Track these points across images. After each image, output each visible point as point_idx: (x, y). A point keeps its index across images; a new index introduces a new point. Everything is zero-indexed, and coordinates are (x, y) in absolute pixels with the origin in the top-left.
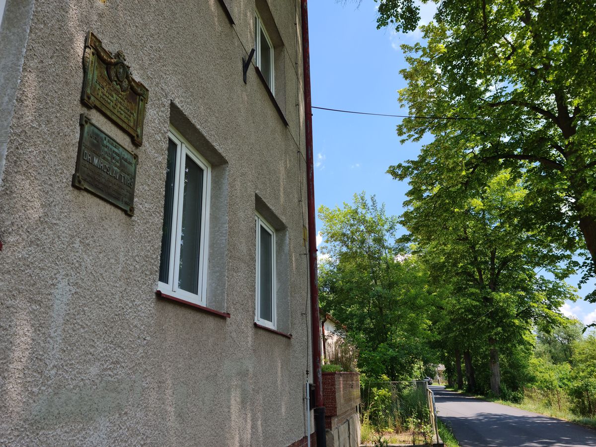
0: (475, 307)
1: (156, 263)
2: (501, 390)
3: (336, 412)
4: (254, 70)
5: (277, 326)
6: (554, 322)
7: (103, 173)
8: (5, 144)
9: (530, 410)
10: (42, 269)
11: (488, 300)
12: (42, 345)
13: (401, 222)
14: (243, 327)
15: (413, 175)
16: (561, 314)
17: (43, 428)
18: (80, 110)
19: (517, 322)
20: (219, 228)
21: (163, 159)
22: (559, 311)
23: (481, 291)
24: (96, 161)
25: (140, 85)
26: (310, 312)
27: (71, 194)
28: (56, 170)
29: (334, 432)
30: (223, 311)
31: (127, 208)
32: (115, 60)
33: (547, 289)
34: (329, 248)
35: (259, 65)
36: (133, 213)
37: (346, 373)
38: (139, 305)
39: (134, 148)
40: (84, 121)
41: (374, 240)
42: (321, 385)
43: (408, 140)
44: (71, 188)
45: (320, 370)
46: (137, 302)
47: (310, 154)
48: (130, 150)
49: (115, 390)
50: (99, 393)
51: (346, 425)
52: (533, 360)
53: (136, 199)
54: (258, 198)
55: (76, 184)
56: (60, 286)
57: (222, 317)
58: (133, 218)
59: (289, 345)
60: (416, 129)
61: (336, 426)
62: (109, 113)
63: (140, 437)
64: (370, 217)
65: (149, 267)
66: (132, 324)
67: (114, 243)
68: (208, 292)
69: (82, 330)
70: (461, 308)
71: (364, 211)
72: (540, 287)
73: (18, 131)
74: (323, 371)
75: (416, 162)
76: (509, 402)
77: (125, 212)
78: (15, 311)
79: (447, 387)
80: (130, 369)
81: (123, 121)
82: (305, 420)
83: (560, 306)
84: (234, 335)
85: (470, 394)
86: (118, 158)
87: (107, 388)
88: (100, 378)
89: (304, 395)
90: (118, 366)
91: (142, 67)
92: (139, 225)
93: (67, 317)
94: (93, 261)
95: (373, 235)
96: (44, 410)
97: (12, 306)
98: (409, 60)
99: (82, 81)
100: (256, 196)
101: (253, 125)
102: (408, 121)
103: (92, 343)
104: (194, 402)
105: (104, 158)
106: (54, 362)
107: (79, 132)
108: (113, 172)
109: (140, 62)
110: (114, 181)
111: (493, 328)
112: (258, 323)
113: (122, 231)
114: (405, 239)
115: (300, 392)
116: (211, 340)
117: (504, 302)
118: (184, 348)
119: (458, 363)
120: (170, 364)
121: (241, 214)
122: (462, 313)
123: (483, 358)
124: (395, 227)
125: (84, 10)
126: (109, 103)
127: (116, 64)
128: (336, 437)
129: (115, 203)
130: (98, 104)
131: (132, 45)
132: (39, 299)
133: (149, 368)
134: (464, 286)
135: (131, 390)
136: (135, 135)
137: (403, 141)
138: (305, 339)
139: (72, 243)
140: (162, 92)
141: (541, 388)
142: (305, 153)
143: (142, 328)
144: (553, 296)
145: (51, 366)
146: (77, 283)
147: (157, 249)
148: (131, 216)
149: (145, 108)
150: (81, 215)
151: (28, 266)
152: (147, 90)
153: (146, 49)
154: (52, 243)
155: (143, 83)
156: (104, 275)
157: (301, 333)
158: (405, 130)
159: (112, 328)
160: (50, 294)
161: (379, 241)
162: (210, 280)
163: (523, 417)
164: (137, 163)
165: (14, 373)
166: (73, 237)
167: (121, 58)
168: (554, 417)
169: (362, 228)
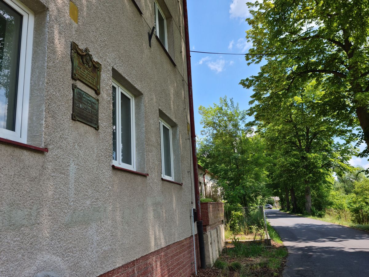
0: (296, 162)
1: (111, 152)
2: (312, 210)
3: (208, 223)
4: (155, 38)
5: (175, 179)
6: (345, 169)
7: (84, 111)
8: (43, 105)
9: (327, 221)
10: (64, 159)
11: (304, 158)
12: (67, 192)
13: (248, 114)
14: (156, 180)
15: (255, 85)
16: (349, 165)
17: (70, 227)
18: (72, 82)
19: (321, 170)
20: (140, 130)
21: (110, 99)
22: (348, 163)
23: (300, 153)
24: (81, 106)
25: (97, 63)
26: (193, 171)
27: (71, 123)
28: (65, 113)
29: (208, 233)
30: (145, 173)
31: (96, 127)
32: (85, 53)
33: (341, 150)
34: (206, 131)
35: (158, 35)
36: (99, 128)
37: (214, 203)
38: (105, 172)
39: (97, 96)
40: (74, 87)
41: (233, 125)
42: (200, 209)
43: (252, 63)
44: (71, 120)
45: (199, 201)
46: (104, 171)
47: (190, 81)
48: (94, 97)
49: (98, 211)
50: (91, 212)
51: (215, 230)
52: (333, 192)
53: (99, 121)
54: (160, 111)
55: (74, 118)
56: (71, 166)
57: (145, 176)
58: (99, 131)
59: (181, 189)
60: (257, 56)
61: (209, 231)
62: (84, 81)
63: (110, 232)
64: (230, 111)
65: (108, 154)
66: (103, 181)
67: (91, 144)
68: (137, 163)
69: (82, 185)
70: (288, 164)
71: (226, 108)
72: (337, 149)
73: (48, 98)
74: (201, 202)
75: (257, 77)
76: (316, 217)
77: (95, 128)
78: (55, 178)
79: (281, 210)
80: (103, 202)
81: (91, 83)
82: (191, 227)
83: (349, 160)
84: (151, 184)
85: (294, 213)
86: (90, 102)
87: (95, 210)
88: (91, 206)
89: (190, 214)
90: (98, 200)
91: (98, 53)
92: (102, 134)
93: (75, 180)
94: (84, 153)
95: (232, 122)
96: (70, 220)
97: (54, 176)
98: (252, 12)
99: (71, 67)
100: (159, 110)
101: (156, 70)
102: (252, 51)
103: (86, 190)
104: (133, 217)
105: (84, 104)
106: (72, 199)
107: (72, 93)
108: (88, 110)
109: (96, 50)
110: (89, 114)
111: (307, 174)
112: (163, 178)
113: (95, 138)
114: (251, 124)
115: (188, 213)
116: (140, 187)
117: (314, 159)
118: (127, 192)
119: (287, 196)
120: (121, 199)
121: (151, 121)
122: (288, 166)
123: (302, 192)
124: (245, 117)
125: (69, 30)
126: (84, 76)
127: (86, 55)
128: (209, 236)
129: (91, 125)
130: (79, 78)
131: (92, 42)
132: (64, 172)
133: (111, 201)
134: (289, 150)
135: (105, 211)
136: (97, 89)
137: (249, 64)
138: (190, 185)
139: (74, 146)
140: (108, 64)
141: (336, 209)
142: (187, 80)
143: (107, 183)
144: (344, 154)
145: (71, 201)
146: (78, 164)
147: (111, 144)
148: (98, 130)
149: (100, 74)
150: (77, 132)
151: (58, 158)
152: (101, 65)
153: (98, 42)
154: (66, 147)
155: (98, 61)
156: (89, 159)
157: (188, 182)
158: (250, 57)
159: (94, 183)
160: (68, 170)
161: (236, 126)
162: (137, 157)
163: (322, 225)
164: (98, 104)
165: (57, 204)
166: (74, 143)
167: (88, 51)
168: (341, 225)
169: (225, 118)
